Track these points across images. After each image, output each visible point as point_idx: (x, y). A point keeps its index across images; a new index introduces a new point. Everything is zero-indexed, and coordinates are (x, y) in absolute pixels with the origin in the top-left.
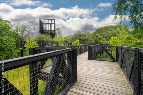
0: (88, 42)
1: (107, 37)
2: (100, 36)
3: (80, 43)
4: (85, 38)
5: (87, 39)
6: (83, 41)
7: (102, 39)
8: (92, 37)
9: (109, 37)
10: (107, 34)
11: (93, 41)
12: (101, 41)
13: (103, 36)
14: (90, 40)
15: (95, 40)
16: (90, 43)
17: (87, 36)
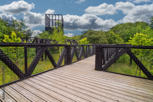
0: (100, 42)
1: (124, 37)
2: (115, 35)
3: (88, 42)
4: (96, 36)
5: (99, 38)
6: (93, 40)
7: (119, 38)
8: (105, 36)
9: (126, 36)
10: (124, 33)
11: (106, 41)
12: (117, 41)
13: (120, 35)
14: (103, 40)
15: (109, 40)
16: (102, 43)
17: (99, 35)
